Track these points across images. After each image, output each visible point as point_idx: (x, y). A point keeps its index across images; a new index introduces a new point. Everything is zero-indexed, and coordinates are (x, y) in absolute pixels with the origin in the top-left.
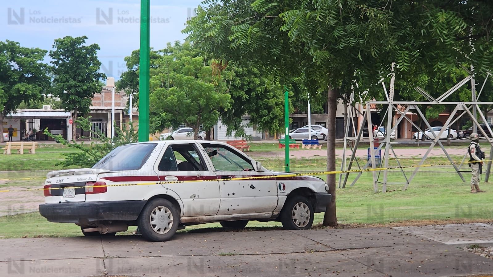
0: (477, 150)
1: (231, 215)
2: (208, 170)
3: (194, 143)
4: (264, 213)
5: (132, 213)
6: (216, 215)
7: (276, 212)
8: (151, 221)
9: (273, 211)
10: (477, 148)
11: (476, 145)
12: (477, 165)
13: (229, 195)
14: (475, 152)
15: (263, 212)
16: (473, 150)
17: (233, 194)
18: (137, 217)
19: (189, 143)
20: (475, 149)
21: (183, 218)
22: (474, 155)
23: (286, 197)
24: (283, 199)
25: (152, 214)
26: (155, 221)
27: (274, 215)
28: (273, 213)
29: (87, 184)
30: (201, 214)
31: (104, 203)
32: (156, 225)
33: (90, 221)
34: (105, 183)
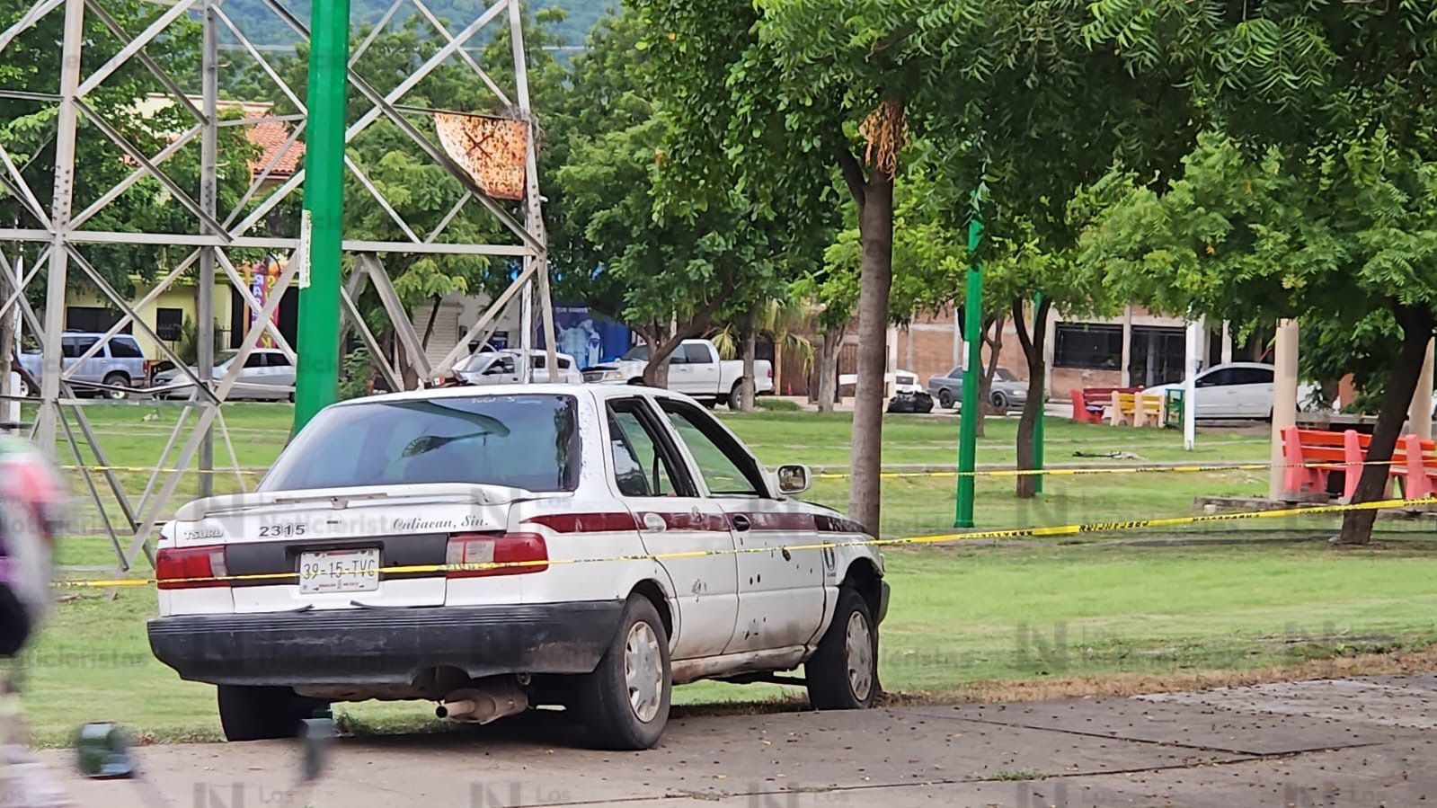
2: (697, 492)
4: (793, 649)
6: (721, 654)
7: (812, 645)
8: (627, 674)
9: (808, 642)
13: (751, 581)
15: (791, 646)
17: (759, 578)
18: (599, 660)
19: (636, 397)
21: (672, 664)
23: (837, 590)
24: (833, 592)
25: (627, 651)
26: (633, 673)
27: (808, 654)
28: (807, 650)
29: (454, 541)
30: (701, 650)
31: (547, 609)
32: (636, 690)
33: (473, 674)
34: (540, 538)
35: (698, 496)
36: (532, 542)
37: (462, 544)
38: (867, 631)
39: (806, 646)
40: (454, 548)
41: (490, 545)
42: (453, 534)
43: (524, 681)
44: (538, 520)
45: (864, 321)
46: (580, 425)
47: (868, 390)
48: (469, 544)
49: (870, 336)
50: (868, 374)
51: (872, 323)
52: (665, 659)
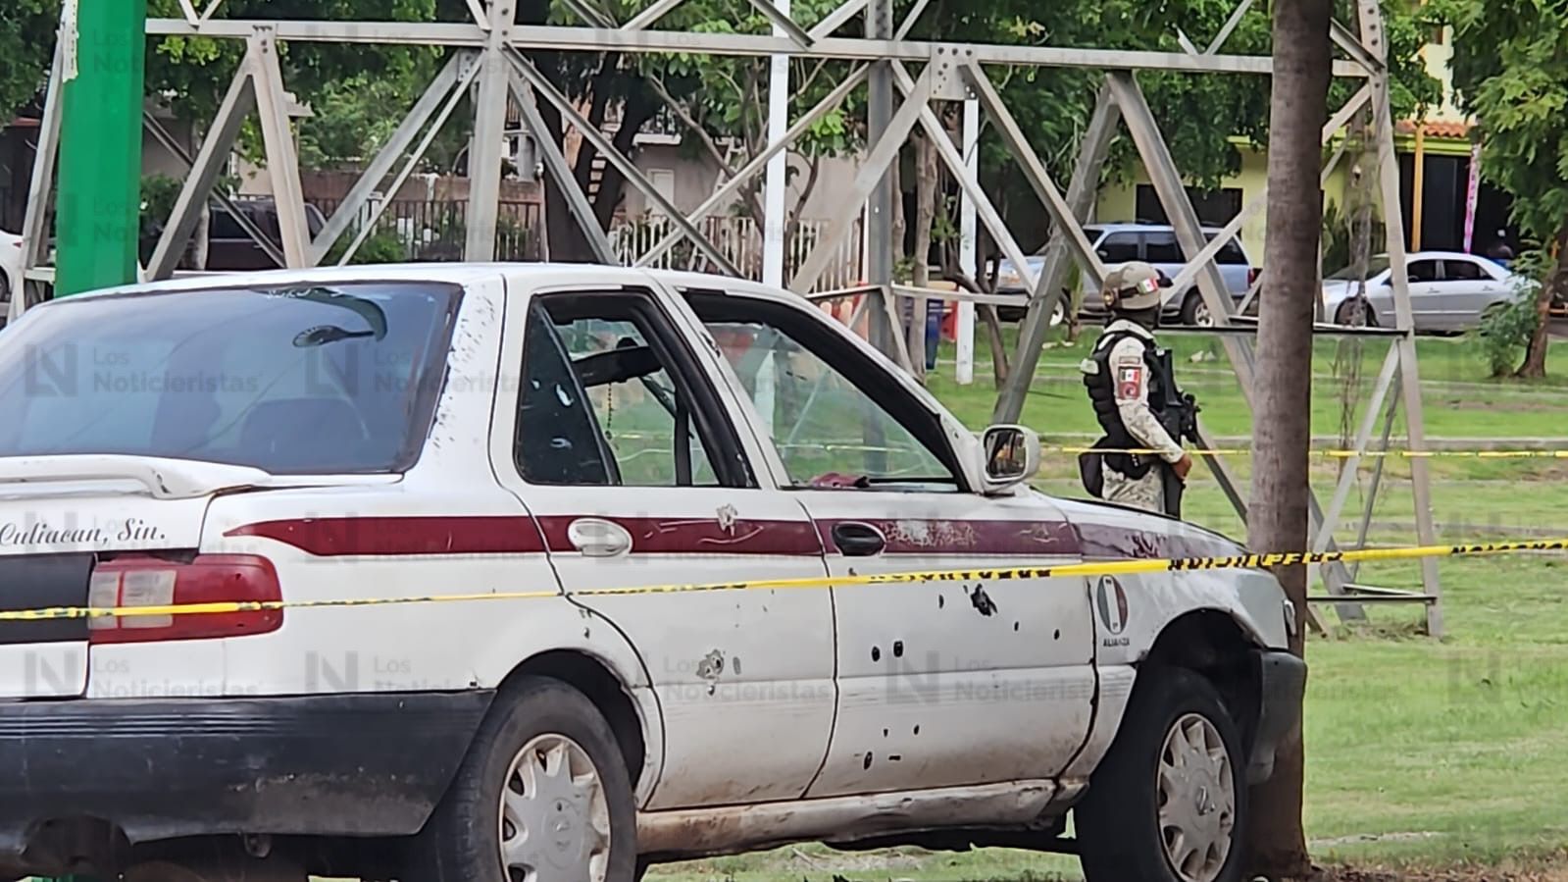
0: (1155, 376)
1: (867, 799)
2: (753, 477)
3: (647, 290)
4: (1019, 786)
5: (410, 779)
6: (802, 798)
7: (1071, 778)
8: (506, 838)
9: (1061, 774)
10: (1159, 366)
11: (1148, 343)
12: (1153, 480)
13: (876, 655)
14: (1145, 392)
15: (1012, 780)
16: (1129, 378)
17: (898, 650)
18: (430, 809)
19: (625, 288)
20: (1145, 369)
21: (643, 819)
22: (1135, 411)
23: (1133, 673)
24: (1120, 678)
25: (507, 794)
26: (522, 837)
27: (1060, 796)
28: (1059, 788)
29: (103, 569)
30: (734, 789)
31: (274, 708)
32: (531, 869)
33: (134, 834)
34: (267, 567)
35: (756, 486)
36: (249, 572)
37: (117, 575)
38: (1221, 751)
39: (1056, 780)
40: (104, 582)
41: (166, 578)
42: (106, 556)
43: (255, 849)
44: (264, 529)
45: (1276, 153)
46: (454, 342)
47: (1281, 286)
48: (129, 574)
49: (1284, 182)
50: (1280, 256)
51: (1289, 158)
52: (621, 809)
